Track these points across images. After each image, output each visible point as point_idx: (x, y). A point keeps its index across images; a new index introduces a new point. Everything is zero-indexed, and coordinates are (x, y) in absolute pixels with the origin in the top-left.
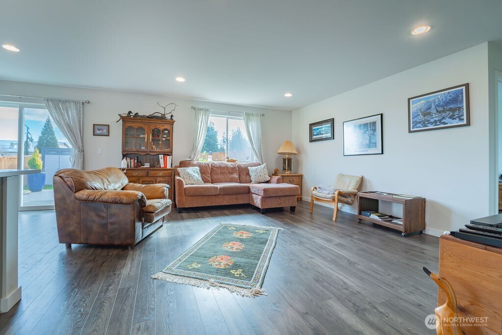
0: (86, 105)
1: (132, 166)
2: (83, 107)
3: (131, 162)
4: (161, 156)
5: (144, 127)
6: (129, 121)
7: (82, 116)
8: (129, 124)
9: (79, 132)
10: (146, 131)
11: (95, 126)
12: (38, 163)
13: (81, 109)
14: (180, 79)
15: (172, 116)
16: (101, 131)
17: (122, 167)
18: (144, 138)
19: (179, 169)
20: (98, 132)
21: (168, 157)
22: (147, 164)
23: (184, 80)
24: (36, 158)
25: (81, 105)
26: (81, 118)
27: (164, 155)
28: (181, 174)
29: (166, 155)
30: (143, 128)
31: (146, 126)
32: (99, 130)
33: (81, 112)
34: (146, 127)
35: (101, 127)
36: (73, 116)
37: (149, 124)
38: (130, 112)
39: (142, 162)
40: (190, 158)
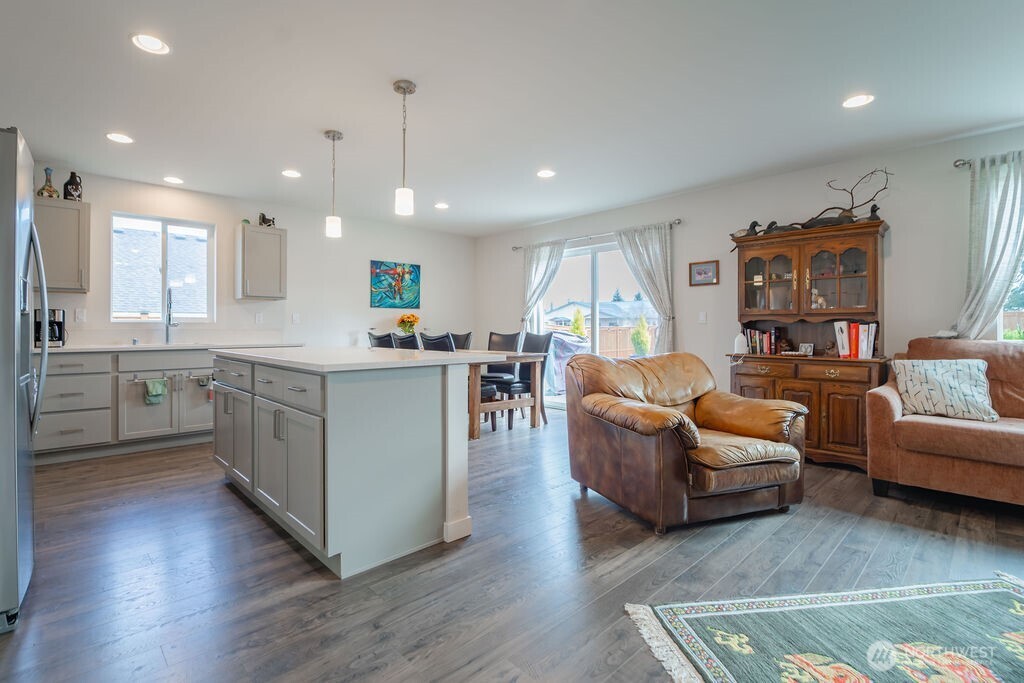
0: (677, 229)
1: (765, 350)
2: (671, 235)
3: (761, 341)
4: (841, 326)
5: (789, 255)
6: (752, 245)
7: (669, 251)
8: (751, 254)
9: (664, 281)
10: (795, 263)
11: (693, 266)
12: (645, 340)
13: (668, 238)
14: (857, 101)
15: (874, 209)
16: (703, 276)
17: (736, 351)
18: (790, 281)
19: (898, 365)
20: (698, 278)
21: (862, 328)
22: (807, 345)
23: (871, 98)
24: (641, 331)
25: (668, 231)
26: (669, 254)
27: (850, 321)
28: (901, 379)
29: (854, 320)
30: (785, 257)
31: (796, 251)
32: (700, 274)
33: (668, 245)
34: (793, 254)
35: (704, 267)
36: (655, 254)
37: (801, 243)
38: (754, 224)
39: (795, 342)
40: (954, 328)
